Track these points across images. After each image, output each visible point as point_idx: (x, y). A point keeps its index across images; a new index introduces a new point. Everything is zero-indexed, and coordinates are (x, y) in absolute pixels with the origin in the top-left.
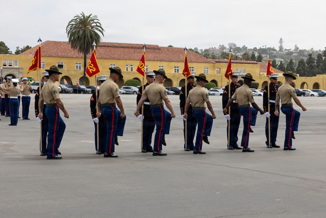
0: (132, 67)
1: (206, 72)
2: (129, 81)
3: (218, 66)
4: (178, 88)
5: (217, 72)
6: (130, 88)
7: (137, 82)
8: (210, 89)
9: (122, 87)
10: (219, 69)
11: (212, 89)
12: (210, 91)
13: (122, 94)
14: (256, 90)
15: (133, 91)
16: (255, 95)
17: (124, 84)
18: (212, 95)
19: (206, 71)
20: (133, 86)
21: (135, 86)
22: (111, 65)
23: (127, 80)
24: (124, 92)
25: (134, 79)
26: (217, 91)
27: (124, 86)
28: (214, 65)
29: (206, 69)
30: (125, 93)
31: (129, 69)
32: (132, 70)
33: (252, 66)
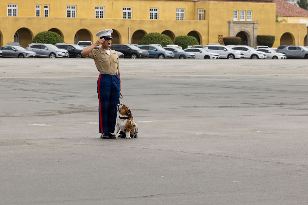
0: (46, 9)
1: (180, 17)
2: (41, 34)
3: (200, 7)
4: (129, 45)
5: (200, 17)
6: (44, 47)
7: (55, 36)
8: (186, 47)
9: (30, 45)
10: (203, 13)
11: (189, 47)
12: (186, 51)
13: (29, 57)
14: (269, 49)
15: (49, 52)
16: (266, 57)
17: (33, 40)
18: (189, 58)
19: (180, 15)
20: (48, 42)
21: (53, 44)
22: (8, 6)
23: (38, 33)
24: (33, 53)
25: (50, 32)
26: (198, 51)
27: (33, 44)
28: (195, 5)
29: (180, 13)
30: (34, 56)
31: (42, 14)
32: (46, 15)
33: (263, 6)
